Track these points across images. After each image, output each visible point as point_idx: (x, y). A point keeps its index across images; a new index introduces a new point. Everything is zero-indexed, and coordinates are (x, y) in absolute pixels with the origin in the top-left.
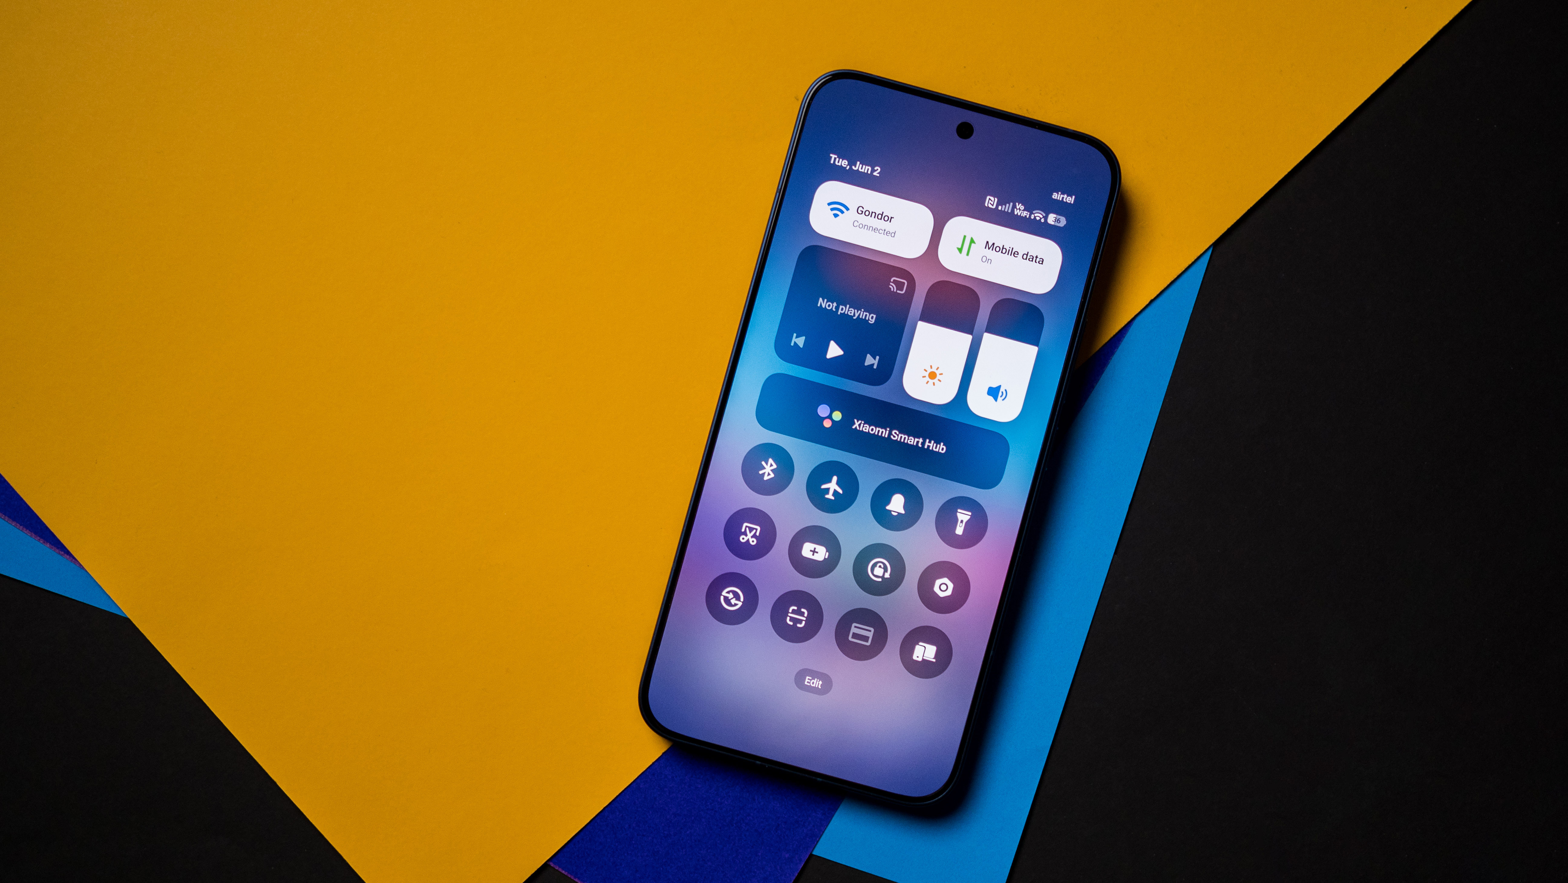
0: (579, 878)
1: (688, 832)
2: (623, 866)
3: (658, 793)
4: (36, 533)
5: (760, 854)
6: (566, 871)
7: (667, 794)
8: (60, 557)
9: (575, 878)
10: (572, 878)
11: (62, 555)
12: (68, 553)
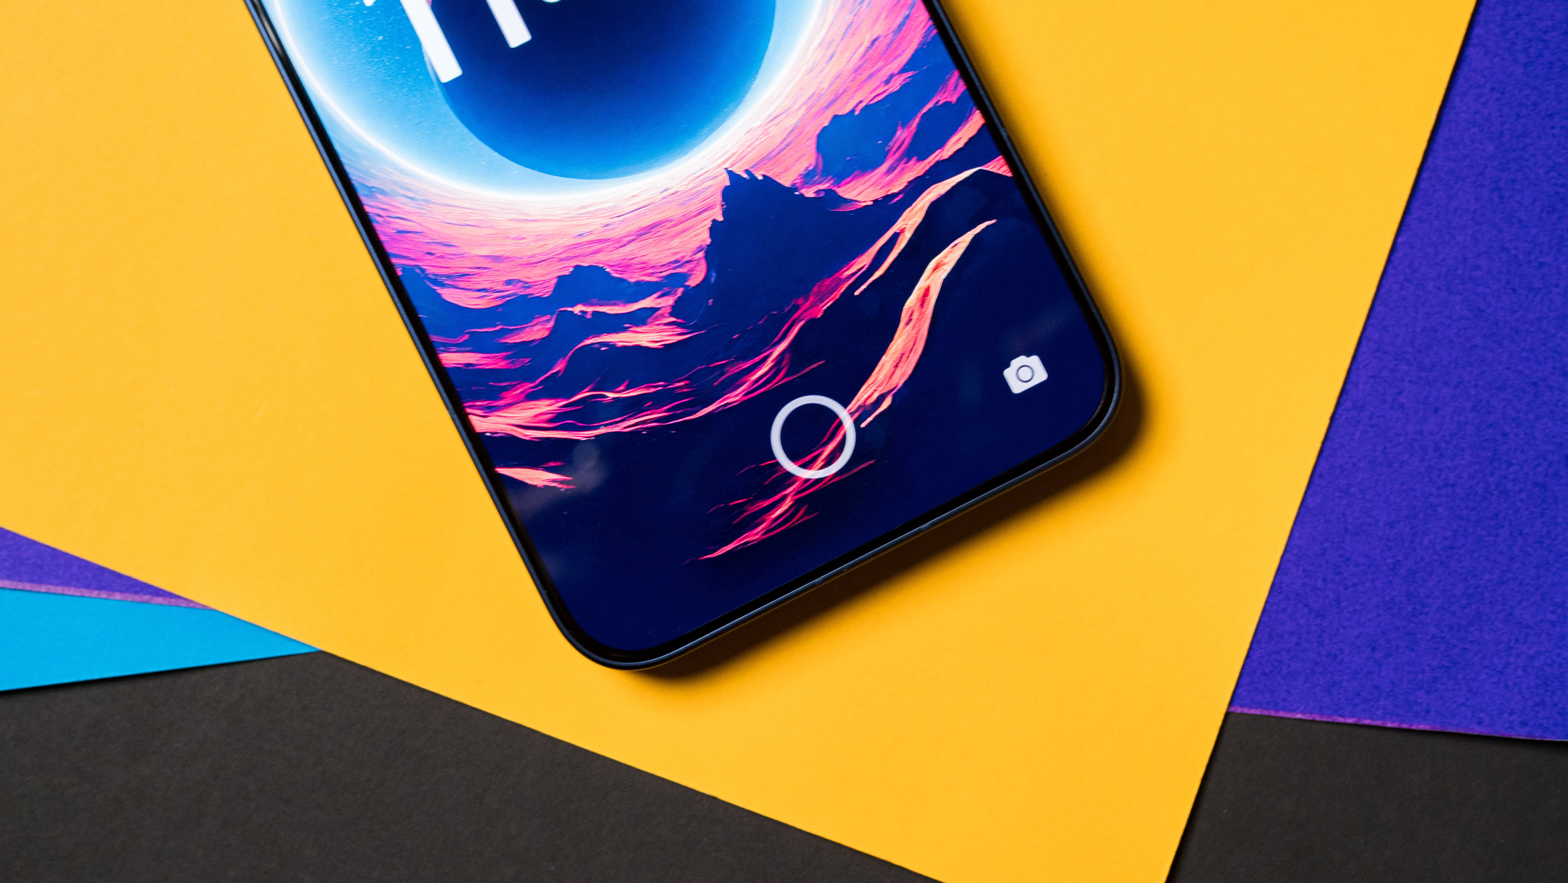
0: (1284, 709)
1: (1426, 542)
2: (1346, 651)
3: (1344, 502)
4: (88, 587)
5: (1560, 520)
6: (1256, 708)
7: (1360, 496)
8: (148, 607)
9: (1277, 711)
10: (1272, 713)
11: (148, 602)
12: (157, 592)
